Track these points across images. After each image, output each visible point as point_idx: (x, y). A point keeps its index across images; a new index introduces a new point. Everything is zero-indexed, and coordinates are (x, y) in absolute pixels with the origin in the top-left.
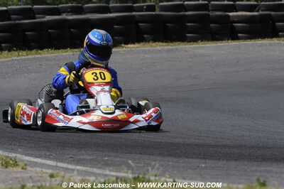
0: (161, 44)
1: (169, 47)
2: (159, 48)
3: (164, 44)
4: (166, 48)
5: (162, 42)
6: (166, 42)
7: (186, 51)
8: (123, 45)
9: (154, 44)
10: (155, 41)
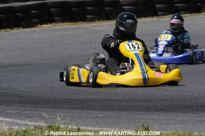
0: (67, 24)
1: (74, 26)
2: (66, 27)
3: (70, 24)
4: (72, 26)
5: (69, 22)
6: (72, 22)
7: (87, 29)
8: (39, 25)
9: (63, 24)
10: (63, 21)
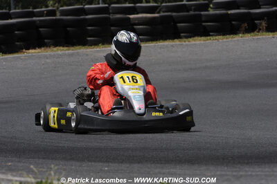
0: (61, 48)
1: (70, 51)
2: (60, 52)
3: (65, 48)
4: (67, 52)
5: (63, 46)
6: (67, 46)
7: (87, 55)
8: (24, 50)
9: (55, 49)
10: (56, 45)
